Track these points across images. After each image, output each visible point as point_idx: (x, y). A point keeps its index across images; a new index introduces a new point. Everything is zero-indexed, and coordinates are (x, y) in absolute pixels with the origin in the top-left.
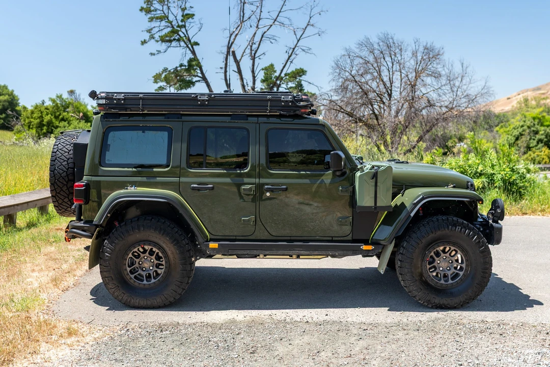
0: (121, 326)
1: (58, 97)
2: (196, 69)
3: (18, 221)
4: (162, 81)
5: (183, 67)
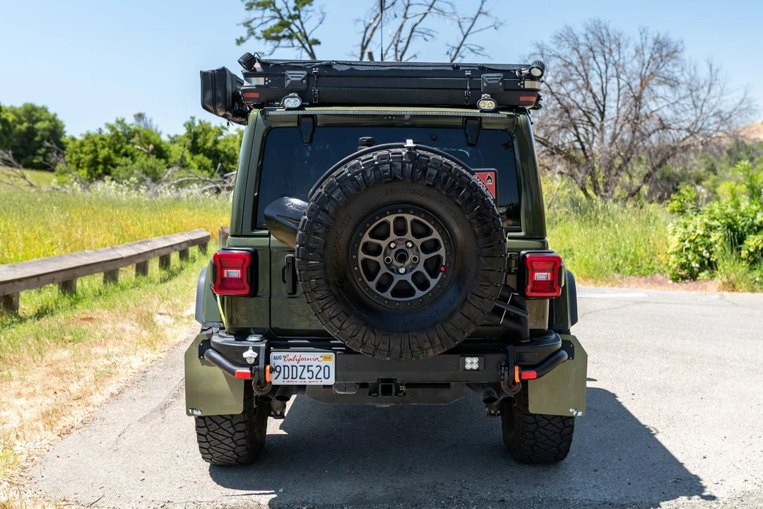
1: (118, 122)
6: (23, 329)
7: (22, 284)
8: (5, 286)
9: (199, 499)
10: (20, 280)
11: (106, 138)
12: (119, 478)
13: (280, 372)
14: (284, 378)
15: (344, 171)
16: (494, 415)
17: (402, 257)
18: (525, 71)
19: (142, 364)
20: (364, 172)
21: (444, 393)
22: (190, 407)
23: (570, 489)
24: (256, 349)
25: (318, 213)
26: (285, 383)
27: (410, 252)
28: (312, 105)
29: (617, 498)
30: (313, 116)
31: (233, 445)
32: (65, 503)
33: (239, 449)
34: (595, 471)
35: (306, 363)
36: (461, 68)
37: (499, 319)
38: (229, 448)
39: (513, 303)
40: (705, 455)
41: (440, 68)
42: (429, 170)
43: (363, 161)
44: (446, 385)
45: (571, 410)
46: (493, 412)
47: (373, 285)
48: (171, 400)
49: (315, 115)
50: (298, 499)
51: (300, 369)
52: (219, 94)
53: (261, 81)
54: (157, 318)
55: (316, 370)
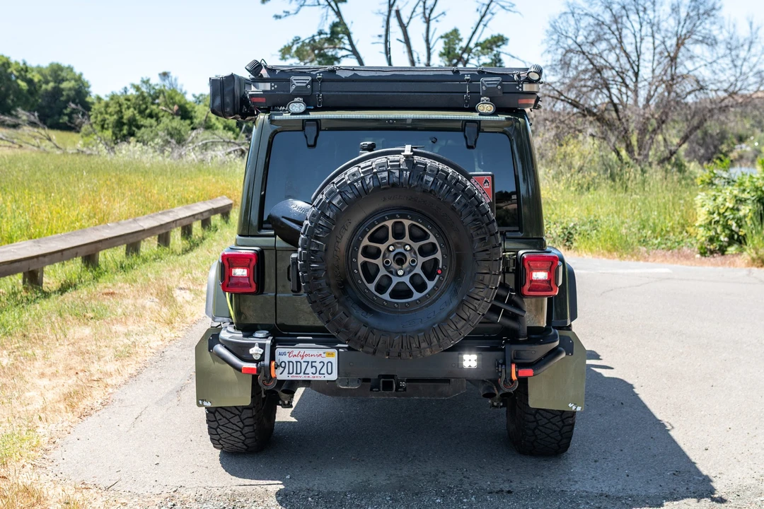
0: (165, 495)
1: (143, 82)
2: (342, 38)
3: (45, 280)
4: (292, 57)
5: (322, 36)
6: (46, 305)
7: (46, 259)
8: (30, 261)
9: (210, 484)
10: (44, 255)
11: (131, 98)
12: (135, 462)
13: (284, 368)
14: (289, 373)
15: (343, 179)
16: (496, 407)
17: (400, 260)
18: (524, 75)
19: (161, 343)
20: (363, 179)
21: (445, 388)
22: (200, 399)
23: (569, 480)
24: (262, 346)
25: (319, 219)
26: (290, 378)
27: (407, 254)
28: (316, 109)
29: (613, 490)
30: (317, 121)
31: (243, 438)
32: (83, 486)
33: (248, 441)
34: (596, 461)
35: (310, 359)
36: (461, 73)
37: (496, 317)
38: (239, 441)
39: (511, 302)
40: (707, 446)
41: (440, 73)
42: (426, 177)
43: (362, 169)
44: (447, 381)
45: (570, 405)
46: (495, 404)
47: (372, 287)
48: (187, 382)
49: (320, 119)
50: (304, 486)
51: (304, 365)
52: (228, 100)
53: (267, 86)
54: (177, 293)
55: (319, 366)
